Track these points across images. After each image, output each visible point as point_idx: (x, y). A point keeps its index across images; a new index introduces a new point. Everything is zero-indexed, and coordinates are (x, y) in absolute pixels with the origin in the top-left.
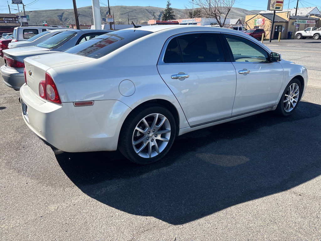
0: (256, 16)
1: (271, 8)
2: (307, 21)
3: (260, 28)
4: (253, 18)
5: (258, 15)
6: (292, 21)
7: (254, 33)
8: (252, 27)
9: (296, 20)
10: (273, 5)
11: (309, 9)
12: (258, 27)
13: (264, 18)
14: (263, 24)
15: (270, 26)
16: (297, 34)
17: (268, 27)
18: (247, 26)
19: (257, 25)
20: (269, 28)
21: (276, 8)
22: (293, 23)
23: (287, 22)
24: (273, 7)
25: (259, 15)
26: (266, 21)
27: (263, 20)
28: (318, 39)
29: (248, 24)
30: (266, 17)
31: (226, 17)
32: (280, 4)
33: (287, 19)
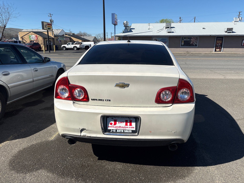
0: (29, 33)
1: (45, 28)
2: (65, 38)
3: (35, 42)
4: (27, 35)
5: (30, 32)
6: (56, 38)
7: (32, 46)
8: (28, 41)
9: (59, 37)
10: (46, 26)
11: (58, 30)
12: (33, 41)
13: (37, 35)
14: (37, 39)
15: (42, 41)
16: (63, 47)
17: (41, 42)
18: (23, 40)
19: (32, 39)
20: (43, 42)
21: (48, 28)
22: (57, 40)
23: (53, 39)
24: (46, 28)
25: (32, 32)
26: (38, 37)
27: (36, 36)
28: (76, 50)
29: (24, 38)
30: (38, 35)
31: (3, 32)
32: (50, 26)
33: (53, 37)
